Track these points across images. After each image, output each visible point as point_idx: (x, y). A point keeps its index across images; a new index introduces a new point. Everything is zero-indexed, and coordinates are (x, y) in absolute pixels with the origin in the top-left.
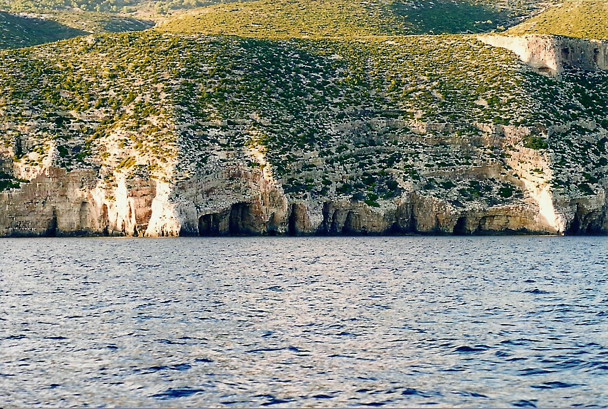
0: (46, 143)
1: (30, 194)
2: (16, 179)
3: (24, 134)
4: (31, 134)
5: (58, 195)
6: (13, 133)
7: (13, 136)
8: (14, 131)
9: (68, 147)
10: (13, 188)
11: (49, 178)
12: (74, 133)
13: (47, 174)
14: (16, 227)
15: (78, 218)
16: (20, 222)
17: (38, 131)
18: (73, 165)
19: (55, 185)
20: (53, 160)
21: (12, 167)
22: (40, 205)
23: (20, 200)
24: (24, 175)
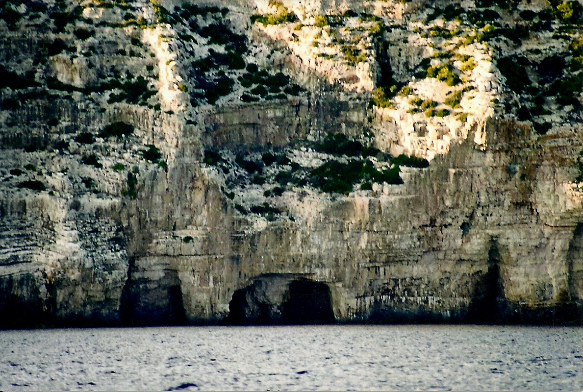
0: (462, 51)
1: (430, 198)
2: (387, 157)
3: (395, 27)
4: (412, 26)
5: (507, 203)
6: (364, 25)
7: (366, 33)
8: (366, 16)
9: (523, 61)
10: (381, 182)
11: (485, 152)
12: (536, 21)
13: (479, 139)
14: (383, 294)
15: (564, 269)
16: (396, 280)
17: (431, 18)
18: (549, 113)
19: (500, 174)
20: (496, 101)
21: (370, 120)
22: (454, 232)
23: (401, 219)
24: (409, 145)
